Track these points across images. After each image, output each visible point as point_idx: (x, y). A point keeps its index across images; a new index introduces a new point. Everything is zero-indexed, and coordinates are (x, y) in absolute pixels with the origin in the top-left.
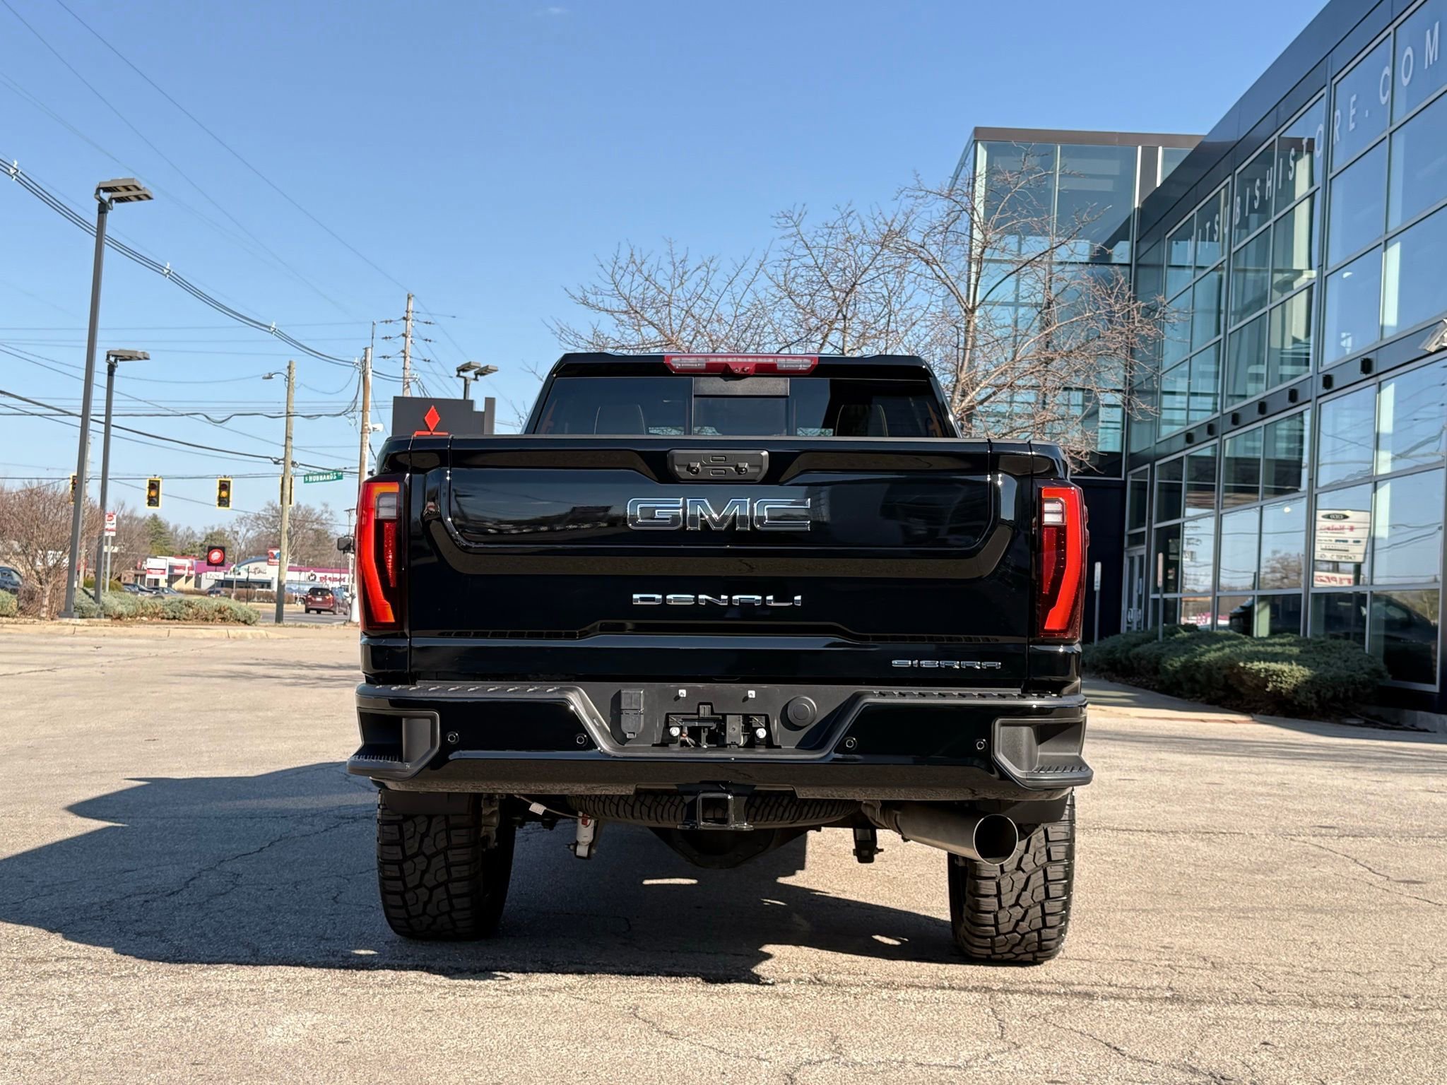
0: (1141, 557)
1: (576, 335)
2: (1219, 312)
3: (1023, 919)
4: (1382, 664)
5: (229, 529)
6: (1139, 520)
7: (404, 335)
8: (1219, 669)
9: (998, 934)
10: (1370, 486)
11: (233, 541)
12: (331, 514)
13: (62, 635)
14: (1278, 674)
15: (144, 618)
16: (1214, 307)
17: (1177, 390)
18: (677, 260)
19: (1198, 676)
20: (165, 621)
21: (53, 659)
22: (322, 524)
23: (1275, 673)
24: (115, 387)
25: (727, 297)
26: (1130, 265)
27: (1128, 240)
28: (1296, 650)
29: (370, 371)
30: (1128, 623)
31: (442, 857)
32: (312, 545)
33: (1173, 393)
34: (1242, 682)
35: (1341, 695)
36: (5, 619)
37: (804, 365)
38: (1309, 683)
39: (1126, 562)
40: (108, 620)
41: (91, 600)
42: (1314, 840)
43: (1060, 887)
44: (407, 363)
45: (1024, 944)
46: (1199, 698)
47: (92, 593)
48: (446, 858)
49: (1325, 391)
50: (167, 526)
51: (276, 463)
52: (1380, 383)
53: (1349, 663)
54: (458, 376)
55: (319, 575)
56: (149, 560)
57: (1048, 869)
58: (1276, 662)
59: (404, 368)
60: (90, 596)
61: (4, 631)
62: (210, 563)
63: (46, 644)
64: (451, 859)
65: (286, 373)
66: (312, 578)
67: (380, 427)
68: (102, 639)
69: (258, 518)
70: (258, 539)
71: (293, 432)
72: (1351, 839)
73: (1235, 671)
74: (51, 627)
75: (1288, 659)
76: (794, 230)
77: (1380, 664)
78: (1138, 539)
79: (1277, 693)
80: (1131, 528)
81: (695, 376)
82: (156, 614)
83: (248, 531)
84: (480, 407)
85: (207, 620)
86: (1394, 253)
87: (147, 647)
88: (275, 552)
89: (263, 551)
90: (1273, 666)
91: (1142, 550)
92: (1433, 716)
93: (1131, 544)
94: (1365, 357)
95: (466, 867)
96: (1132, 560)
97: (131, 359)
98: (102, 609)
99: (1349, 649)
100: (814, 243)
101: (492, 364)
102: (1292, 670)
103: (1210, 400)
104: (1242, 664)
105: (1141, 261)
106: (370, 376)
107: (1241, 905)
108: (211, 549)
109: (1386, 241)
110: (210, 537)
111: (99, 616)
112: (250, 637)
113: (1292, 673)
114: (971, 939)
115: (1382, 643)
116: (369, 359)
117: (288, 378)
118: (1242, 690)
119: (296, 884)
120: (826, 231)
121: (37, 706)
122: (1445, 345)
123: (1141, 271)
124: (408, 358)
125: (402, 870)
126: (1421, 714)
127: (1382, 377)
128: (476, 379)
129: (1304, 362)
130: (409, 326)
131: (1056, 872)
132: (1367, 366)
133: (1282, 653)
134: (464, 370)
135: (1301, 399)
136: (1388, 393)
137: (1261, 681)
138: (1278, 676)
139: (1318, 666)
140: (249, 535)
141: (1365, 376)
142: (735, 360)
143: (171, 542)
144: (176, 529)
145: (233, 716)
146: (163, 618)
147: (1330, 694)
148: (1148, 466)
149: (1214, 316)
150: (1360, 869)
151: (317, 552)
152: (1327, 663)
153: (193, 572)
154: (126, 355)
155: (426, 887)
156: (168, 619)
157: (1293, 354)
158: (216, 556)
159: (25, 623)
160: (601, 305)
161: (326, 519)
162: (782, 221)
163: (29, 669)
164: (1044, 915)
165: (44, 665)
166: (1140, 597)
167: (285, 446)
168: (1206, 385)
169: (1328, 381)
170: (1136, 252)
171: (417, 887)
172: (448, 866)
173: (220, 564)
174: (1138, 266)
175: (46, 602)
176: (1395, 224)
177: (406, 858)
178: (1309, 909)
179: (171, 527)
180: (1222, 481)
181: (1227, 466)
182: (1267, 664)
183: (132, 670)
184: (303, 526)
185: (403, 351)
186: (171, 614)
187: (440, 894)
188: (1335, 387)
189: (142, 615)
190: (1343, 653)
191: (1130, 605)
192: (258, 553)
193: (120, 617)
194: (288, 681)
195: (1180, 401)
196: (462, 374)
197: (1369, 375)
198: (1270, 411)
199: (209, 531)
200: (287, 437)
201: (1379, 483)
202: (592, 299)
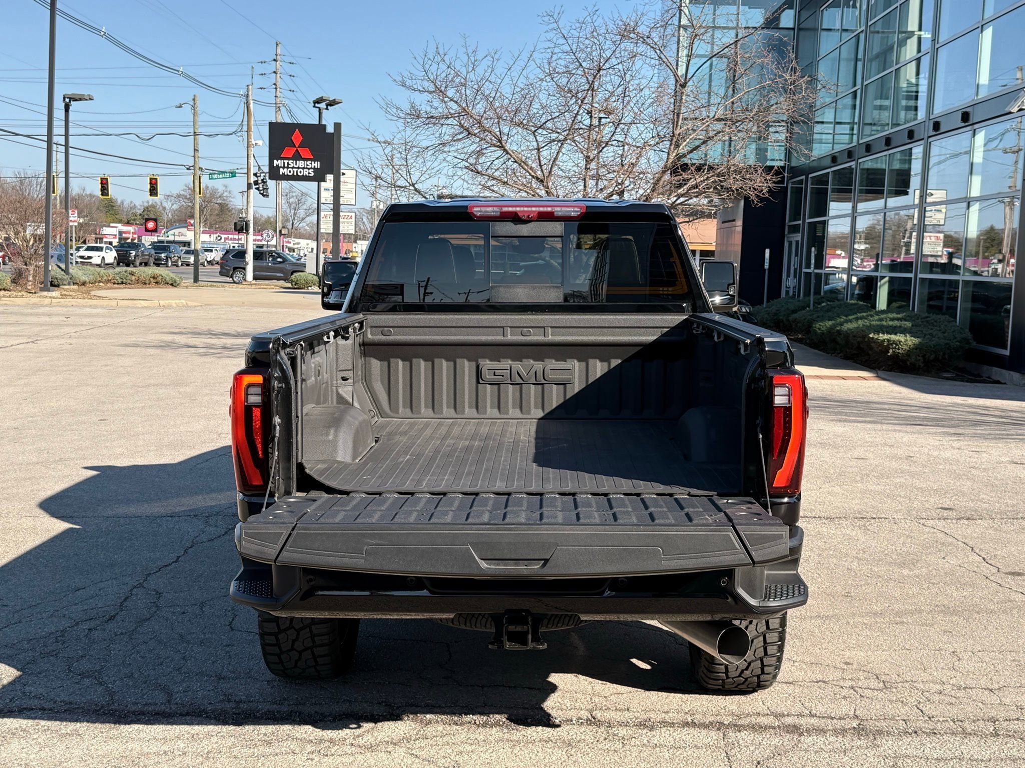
0: (797, 242)
1: (397, 108)
2: (857, 60)
3: (747, 669)
4: (969, 334)
5: (159, 204)
6: (796, 215)
7: (275, 72)
8: (854, 336)
9: (728, 677)
10: (965, 205)
11: (163, 212)
12: (230, 193)
13: (42, 306)
14: (898, 343)
15: (101, 284)
16: (853, 56)
17: (825, 120)
18: (470, 51)
19: (839, 339)
20: (116, 286)
21: (36, 329)
22: (224, 200)
23: (894, 342)
24: (71, 118)
25: (507, 80)
26: (793, 29)
27: (792, 9)
28: (908, 324)
29: (251, 102)
30: (787, 287)
31: (308, 630)
32: (218, 215)
33: (822, 123)
34: (871, 348)
35: (940, 358)
36: (2, 292)
37: (574, 212)
38: (917, 348)
39: (786, 244)
40: (76, 287)
41: (63, 273)
42: (941, 524)
43: (775, 647)
44: (278, 92)
45: (747, 683)
46: (839, 353)
47: (63, 266)
48: (311, 631)
49: (934, 133)
50: (116, 201)
51: (188, 169)
52: (975, 130)
53: (946, 334)
54: (314, 106)
55: (223, 236)
56: (104, 228)
57: (767, 635)
58: (896, 334)
59: (276, 97)
60: (62, 270)
61: (2, 302)
62: (147, 230)
63: (31, 314)
64: (315, 632)
65: (192, 103)
66: (219, 238)
67: (260, 142)
68: (71, 309)
69: (179, 196)
70: (180, 210)
71: (199, 146)
72: (966, 522)
73: (866, 340)
74: (34, 299)
75: (903, 331)
76: (555, 25)
77: (968, 334)
78: (795, 229)
79: (896, 356)
80: (790, 221)
81: (491, 221)
82: (109, 281)
83: (173, 205)
84: (330, 129)
85: (145, 283)
86: (988, 33)
87: (103, 316)
88: (192, 222)
89: (183, 219)
90: (893, 337)
91: (798, 237)
92: (1004, 371)
93: (789, 232)
94: (964, 110)
95: (326, 637)
96: (790, 243)
97: (80, 100)
98: (71, 279)
99: (946, 323)
100: (570, 35)
101: (338, 98)
102: (907, 340)
103: (848, 126)
104: (871, 336)
105: (801, 26)
106: (251, 106)
107: (896, 607)
108: (147, 220)
109: (982, 26)
110: (146, 209)
111: (69, 284)
112: (175, 305)
113: (906, 341)
114: (707, 680)
115: (968, 314)
116: (250, 93)
117: (194, 107)
118: (870, 352)
119: (202, 605)
120: (578, 25)
121: (22, 382)
122: (1024, 107)
123: (802, 33)
124: (278, 89)
125: (277, 639)
126: (995, 369)
127: (976, 126)
128: (327, 109)
129: (914, 97)
130: (278, 65)
131: (773, 637)
132: (965, 117)
133: (900, 327)
134: (318, 103)
135: (916, 137)
136: (980, 138)
137: (884, 348)
138: (896, 345)
139: (924, 337)
140: (173, 207)
141: (963, 124)
142: (522, 209)
143: (120, 212)
144: (122, 202)
145: (162, 391)
146: (114, 283)
147: (932, 357)
148: (803, 177)
149: (852, 63)
150: (977, 558)
151: (221, 219)
152: (931, 334)
153: (136, 236)
154: (77, 97)
155: (297, 651)
156: (118, 284)
157: (907, 92)
158: (151, 225)
159: (16, 297)
160: (415, 86)
161: (227, 197)
162: (546, 19)
163: (17, 342)
164: (763, 666)
165: (29, 337)
166: (795, 270)
167: (194, 156)
168: (846, 116)
169: (937, 126)
170: (798, 18)
171: (290, 650)
172: (313, 636)
173: (155, 230)
174: (800, 29)
175: (31, 278)
176: (989, 13)
177: (280, 631)
178: (947, 611)
179: (119, 201)
180: (857, 186)
181: (862, 174)
182: (889, 336)
183: (91, 341)
184: (210, 202)
185: (275, 84)
186: (120, 281)
187: (307, 655)
188: (942, 131)
189: (100, 282)
190: (942, 326)
191: (788, 276)
192: (180, 221)
193: (84, 284)
194: (202, 350)
195: (829, 128)
196: (317, 105)
197: (967, 124)
198: (893, 144)
199: (146, 204)
200: (195, 150)
201: (971, 203)
202: (409, 82)
